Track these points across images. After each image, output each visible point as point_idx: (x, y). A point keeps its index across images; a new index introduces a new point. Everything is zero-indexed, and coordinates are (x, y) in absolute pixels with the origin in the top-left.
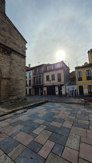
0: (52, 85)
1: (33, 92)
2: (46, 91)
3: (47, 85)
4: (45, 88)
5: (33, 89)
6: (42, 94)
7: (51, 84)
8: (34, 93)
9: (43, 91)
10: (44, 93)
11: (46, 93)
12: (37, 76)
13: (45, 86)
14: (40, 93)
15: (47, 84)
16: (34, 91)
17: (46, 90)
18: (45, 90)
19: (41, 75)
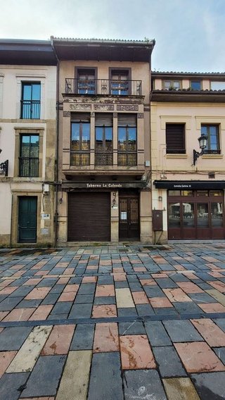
0: (206, 178)
1: (57, 216)
2: (165, 215)
3: (170, 178)
4: (155, 194)
5: (59, 202)
6: (130, 231)
7: (196, 172)
8: (63, 229)
9: (145, 211)
10: (146, 227)
11: (165, 228)
12: (104, 109)
13: (160, 185)
14: (115, 230)
15: (174, 173)
16: (63, 211)
17: (164, 205)
18: (156, 206)
19: (141, 108)
